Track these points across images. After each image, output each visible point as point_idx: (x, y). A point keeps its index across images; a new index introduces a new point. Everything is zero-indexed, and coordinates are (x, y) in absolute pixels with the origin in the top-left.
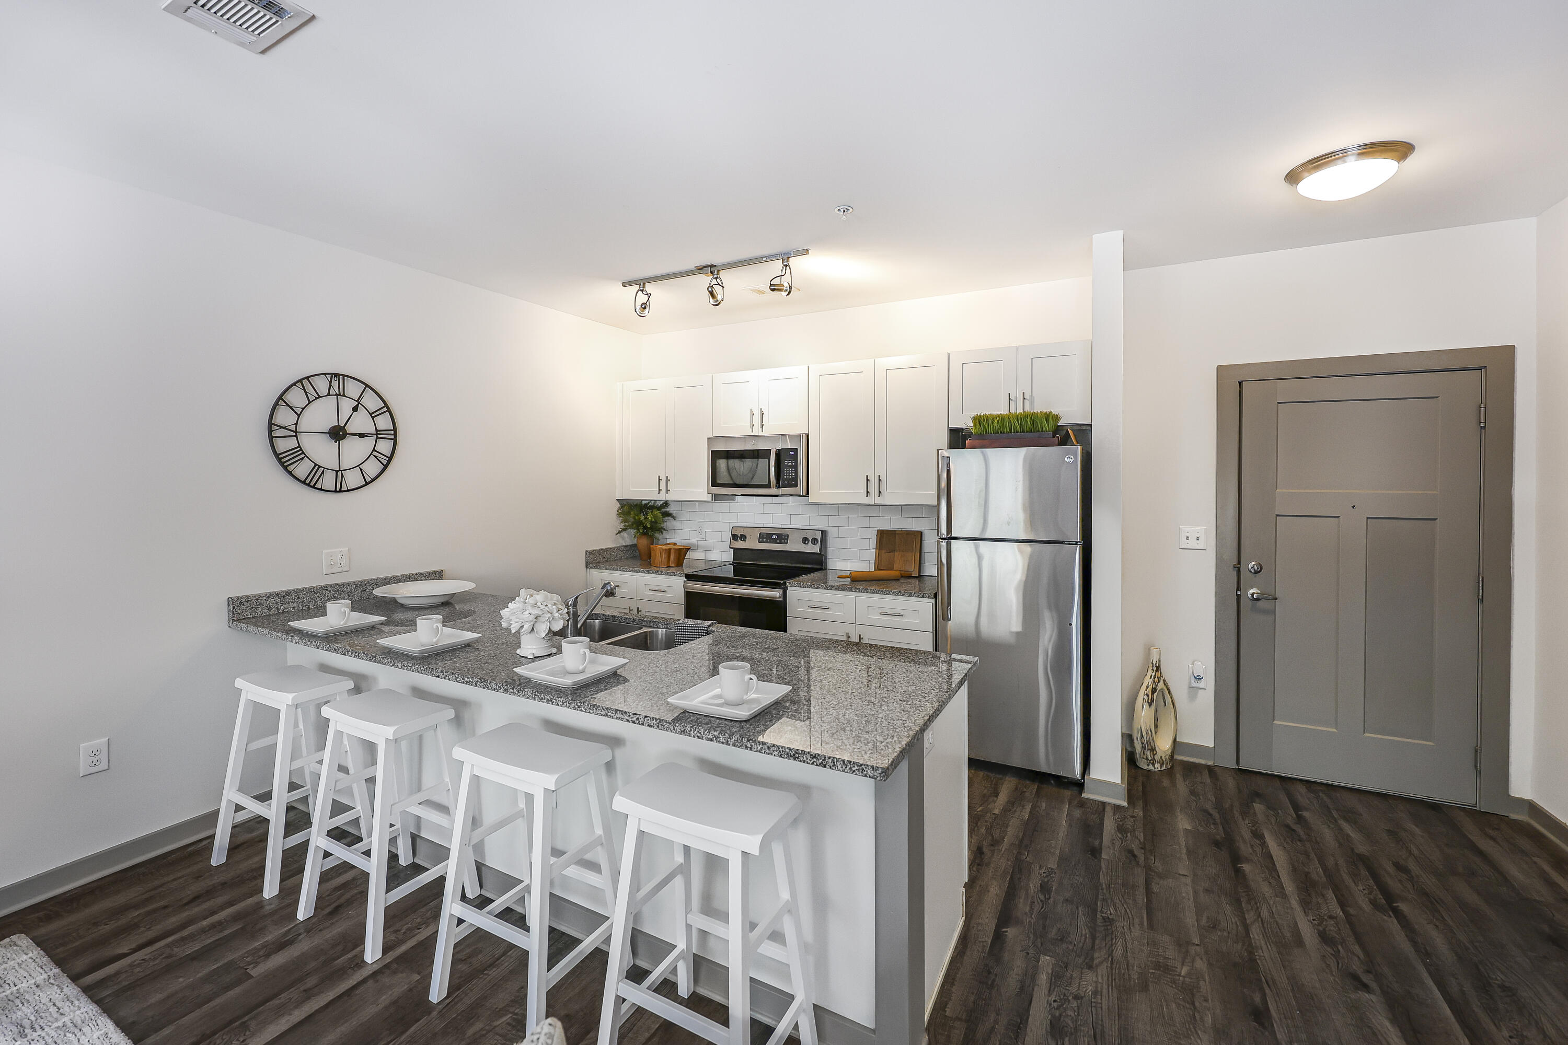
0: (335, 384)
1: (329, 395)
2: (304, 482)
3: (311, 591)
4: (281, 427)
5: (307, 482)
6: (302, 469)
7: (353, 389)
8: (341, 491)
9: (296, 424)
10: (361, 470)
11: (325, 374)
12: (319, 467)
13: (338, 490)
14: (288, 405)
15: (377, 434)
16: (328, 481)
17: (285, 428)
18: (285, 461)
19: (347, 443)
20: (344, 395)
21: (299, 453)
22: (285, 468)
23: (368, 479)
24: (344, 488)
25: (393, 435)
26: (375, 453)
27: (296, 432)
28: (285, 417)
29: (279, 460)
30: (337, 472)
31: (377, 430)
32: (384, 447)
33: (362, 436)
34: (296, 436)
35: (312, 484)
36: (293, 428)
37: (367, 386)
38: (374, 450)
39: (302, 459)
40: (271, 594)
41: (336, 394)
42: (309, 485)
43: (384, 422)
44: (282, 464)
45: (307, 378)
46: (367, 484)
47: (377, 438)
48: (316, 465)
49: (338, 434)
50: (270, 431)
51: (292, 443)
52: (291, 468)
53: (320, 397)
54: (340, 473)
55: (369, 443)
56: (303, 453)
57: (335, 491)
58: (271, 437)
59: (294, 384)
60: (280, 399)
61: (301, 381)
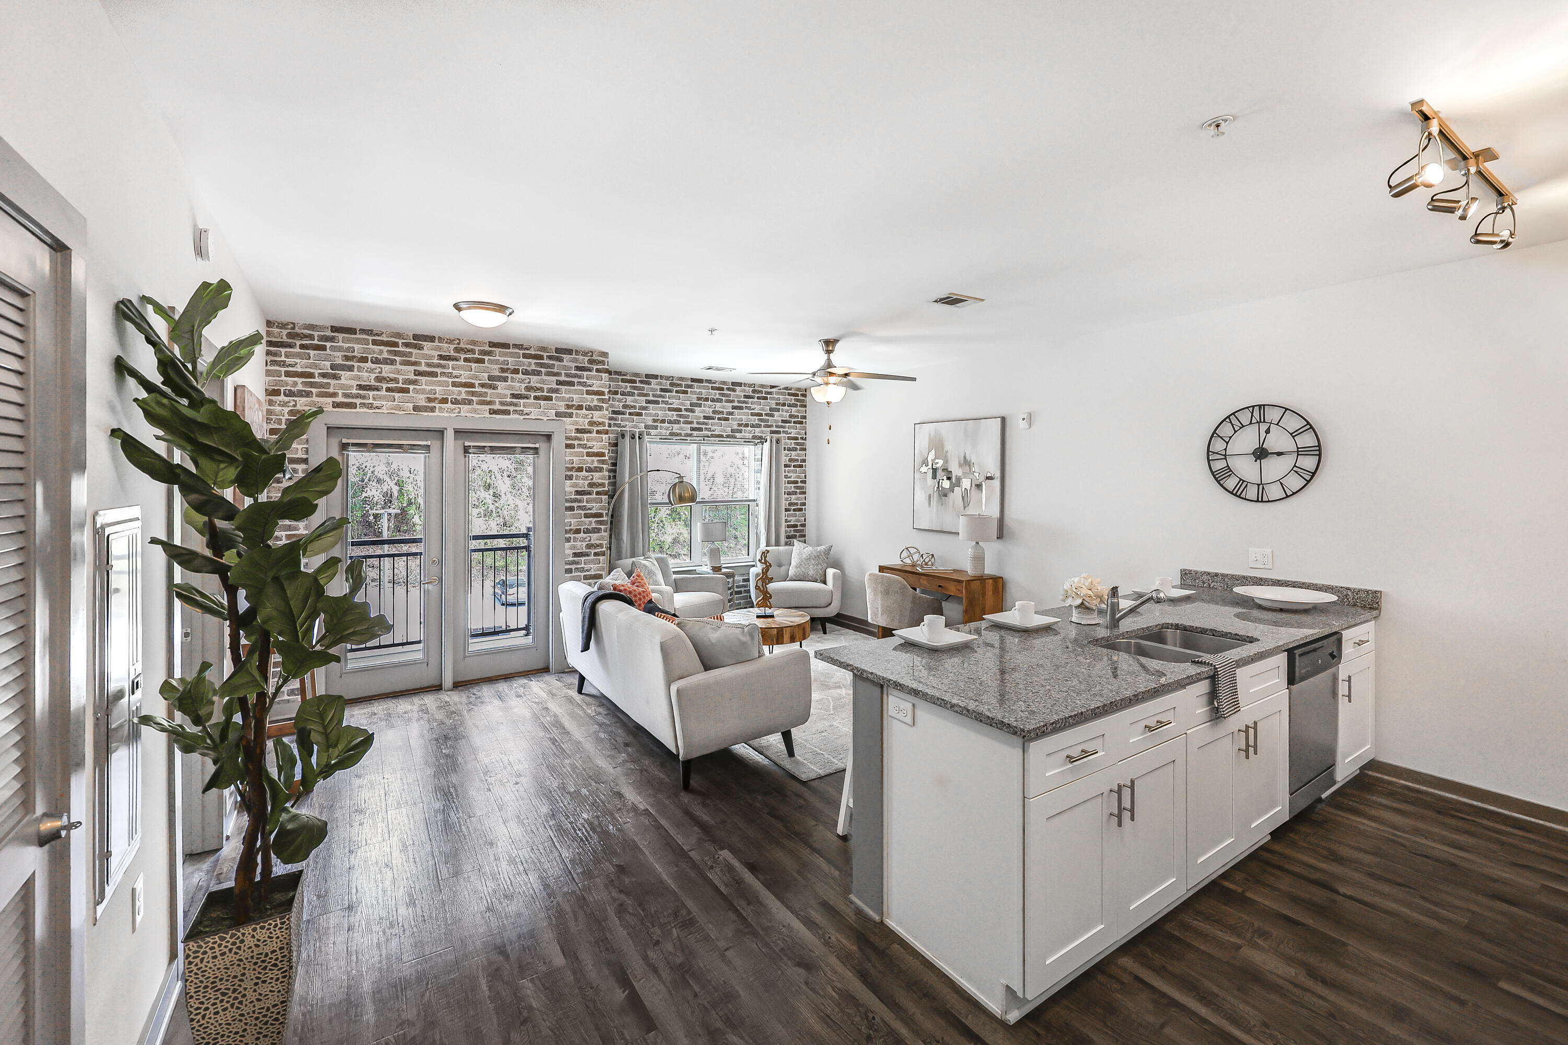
0: (1256, 414)
1: (1251, 424)
2: (1231, 493)
3: (1233, 577)
4: (1215, 453)
5: (1234, 492)
6: (1231, 483)
7: (1273, 415)
8: (1262, 501)
9: (1225, 449)
10: (1281, 484)
11: (1248, 408)
12: (1244, 481)
13: (1260, 501)
15: (1298, 451)
16: (1252, 493)
17: (1217, 453)
18: (1218, 477)
19: (1268, 461)
20: (1265, 422)
21: (1229, 471)
22: (1218, 482)
23: (1289, 493)
24: (1265, 499)
25: (1318, 451)
26: (1295, 469)
27: (1225, 455)
28: (1218, 446)
29: (1214, 476)
30: (1259, 485)
31: (1298, 448)
32: (1307, 462)
33: (1282, 454)
34: (1225, 459)
35: (1238, 494)
36: (1224, 452)
37: (1287, 410)
38: (1295, 466)
39: (1230, 475)
40: (1205, 572)
41: (1258, 423)
42: (1235, 495)
43: (1307, 440)
44: (1216, 479)
45: (1233, 414)
46: (1287, 497)
47: (1298, 455)
48: (1241, 479)
49: (1260, 454)
50: (1208, 456)
51: (1223, 464)
52: (1222, 482)
53: (1243, 426)
54: (1261, 486)
55: (1288, 460)
56: (1231, 471)
57: (1258, 501)
58: (1209, 460)
59: (1224, 420)
60: (1214, 432)
61: (1228, 417)
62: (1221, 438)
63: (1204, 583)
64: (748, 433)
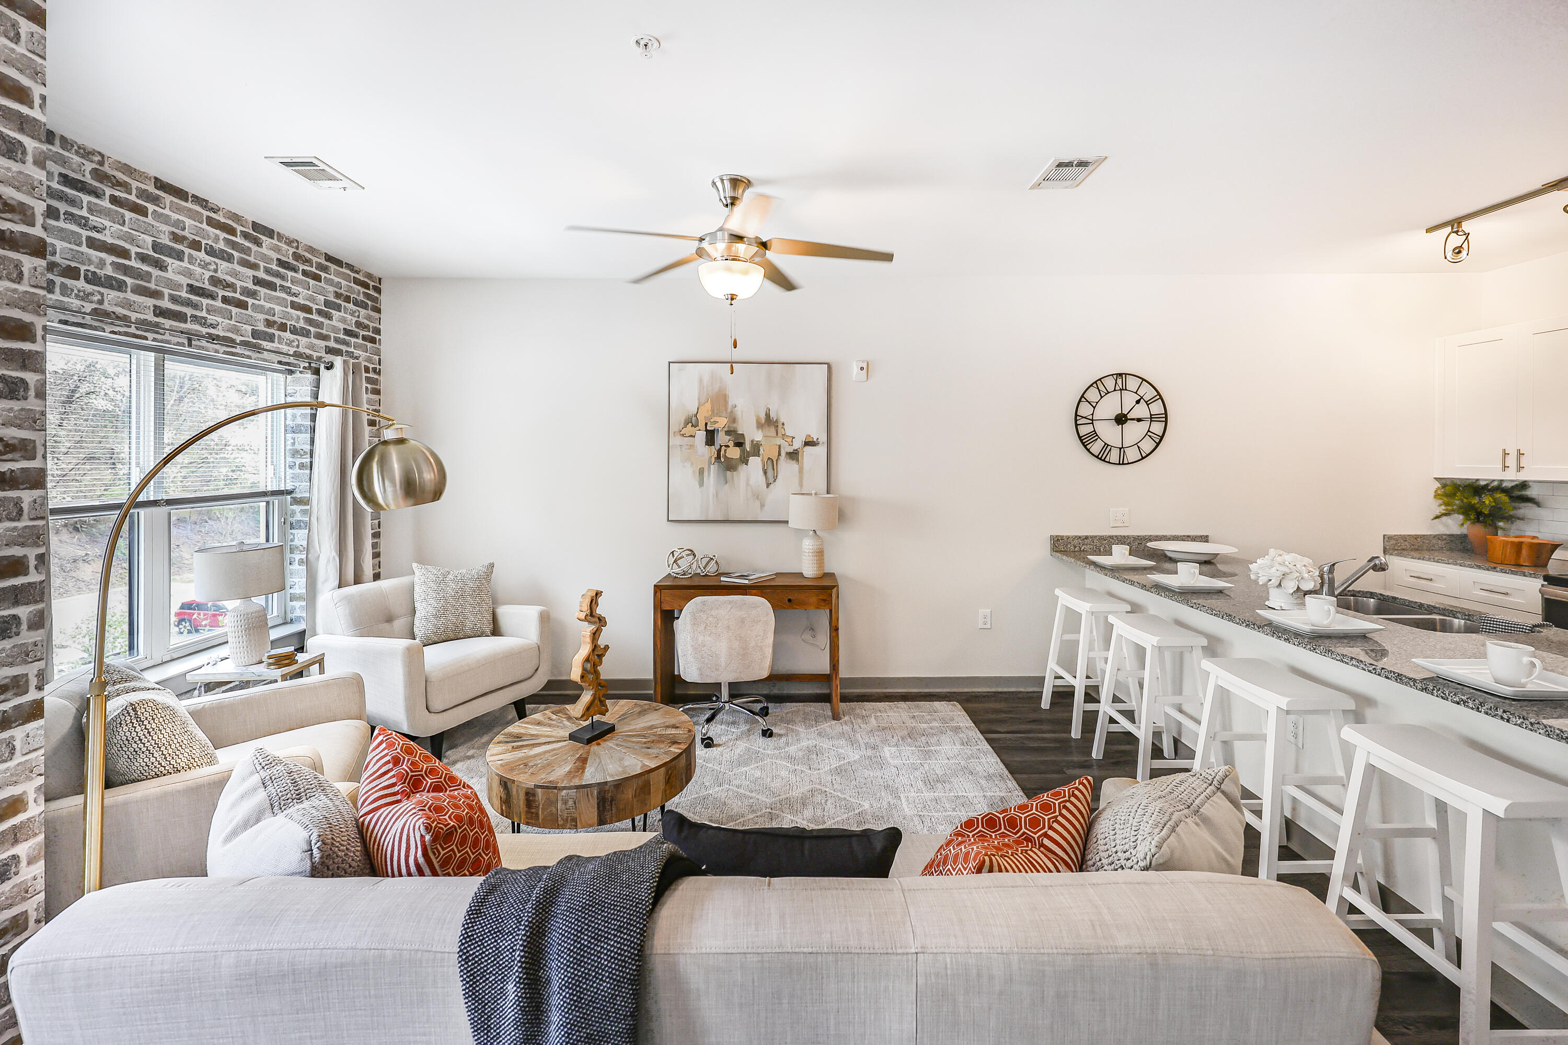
0: (1119, 381)
1: (1115, 390)
2: (1097, 457)
3: (1101, 538)
4: (1083, 417)
5: (1099, 457)
6: (1096, 448)
7: (1132, 383)
8: (1123, 464)
9: (1093, 414)
10: (1139, 447)
11: (1112, 375)
12: (1108, 445)
13: (1121, 463)
14: (1087, 401)
15: (1151, 418)
16: (1114, 456)
17: (1085, 418)
18: (1084, 442)
19: (1128, 426)
20: (1126, 390)
21: (1094, 435)
22: (1085, 447)
23: (1144, 455)
24: (1126, 462)
25: (1165, 418)
26: (1149, 433)
27: (1092, 420)
28: (1085, 410)
29: (1081, 441)
30: (1120, 449)
31: (1151, 415)
32: (1157, 428)
33: (1139, 420)
34: (1092, 423)
35: (1103, 458)
36: (1090, 417)
37: (1143, 380)
38: (1149, 431)
39: (1096, 440)
40: (1076, 536)
41: (1121, 390)
42: (1100, 459)
43: (1157, 408)
44: (1083, 444)
45: (1100, 380)
46: (1143, 458)
47: (1151, 421)
48: (1106, 444)
49: (1121, 419)
50: (1076, 420)
51: (1089, 428)
52: (1088, 447)
53: (1109, 393)
54: (1122, 450)
55: (1144, 426)
56: (1097, 436)
57: (1119, 464)
58: (1077, 425)
59: (1091, 385)
60: (1082, 396)
61: (1096, 382)
62: (1089, 403)
63: (1075, 547)
64: (285, 343)
